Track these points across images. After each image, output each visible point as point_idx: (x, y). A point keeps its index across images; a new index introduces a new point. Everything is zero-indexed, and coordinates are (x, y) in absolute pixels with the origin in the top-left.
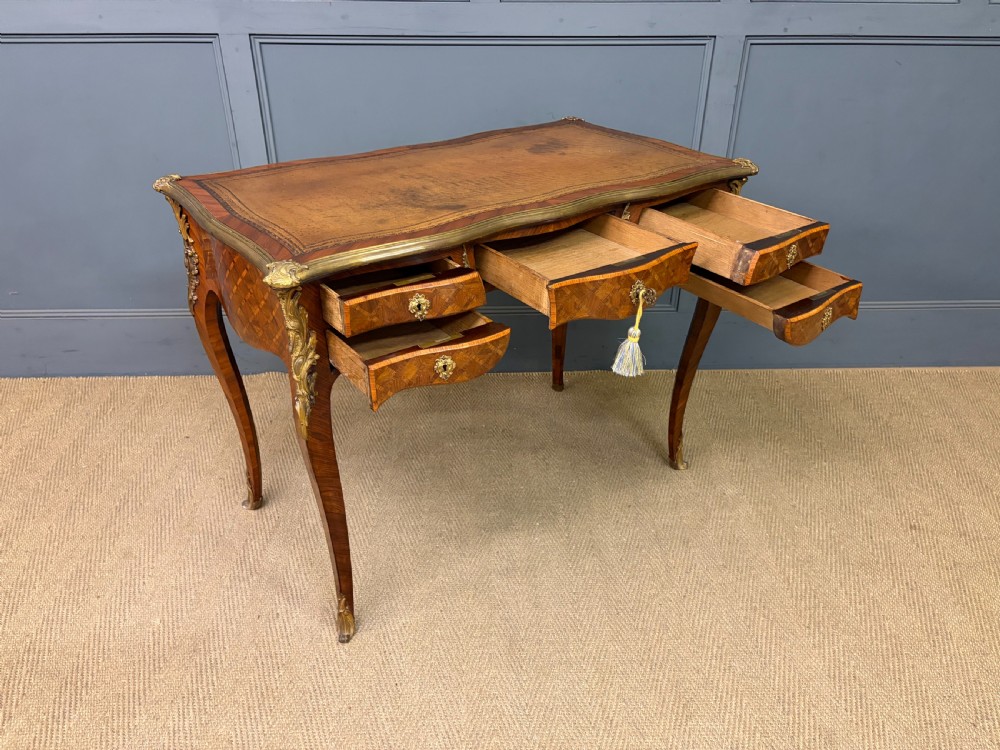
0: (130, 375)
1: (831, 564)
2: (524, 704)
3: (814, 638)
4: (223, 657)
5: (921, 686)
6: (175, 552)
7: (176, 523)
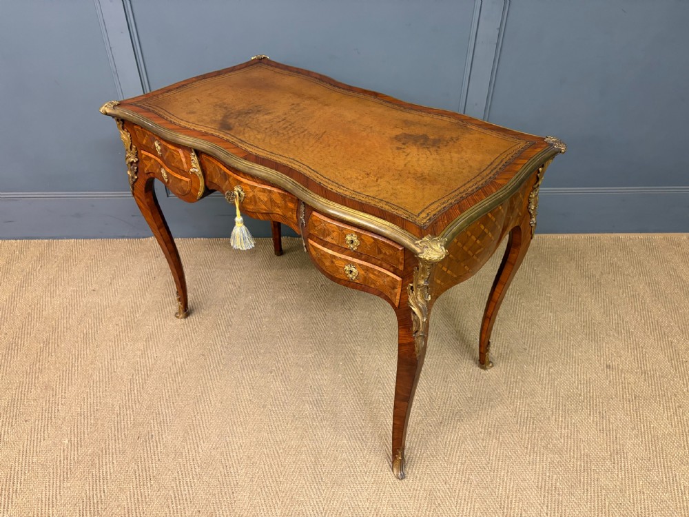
0: (54, 238)
1: (547, 396)
2: (321, 509)
3: (530, 455)
4: (112, 471)
5: (601, 495)
6: (81, 385)
7: (82, 361)
